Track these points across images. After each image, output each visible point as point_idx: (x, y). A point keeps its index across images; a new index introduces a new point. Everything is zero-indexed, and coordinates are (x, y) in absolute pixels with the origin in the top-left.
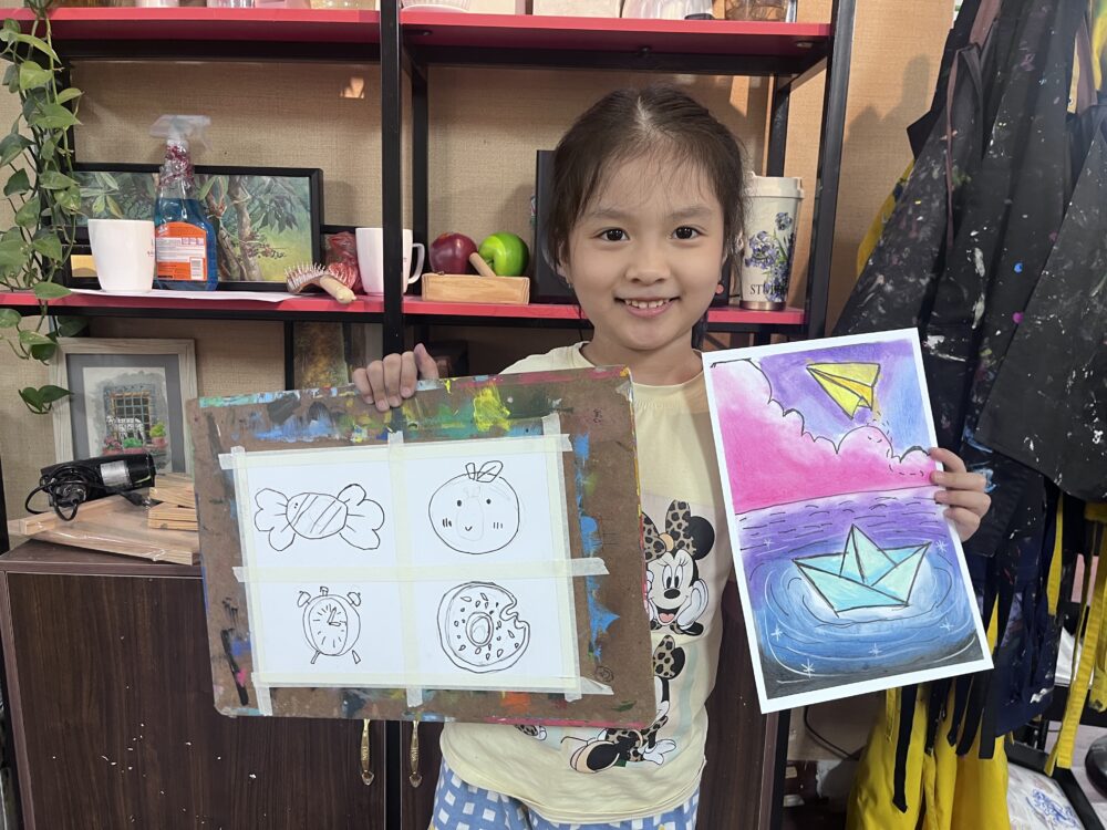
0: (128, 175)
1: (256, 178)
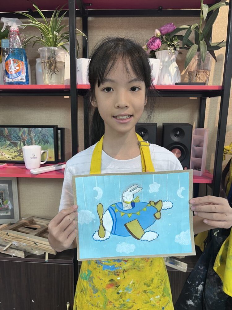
1: (37, 129)
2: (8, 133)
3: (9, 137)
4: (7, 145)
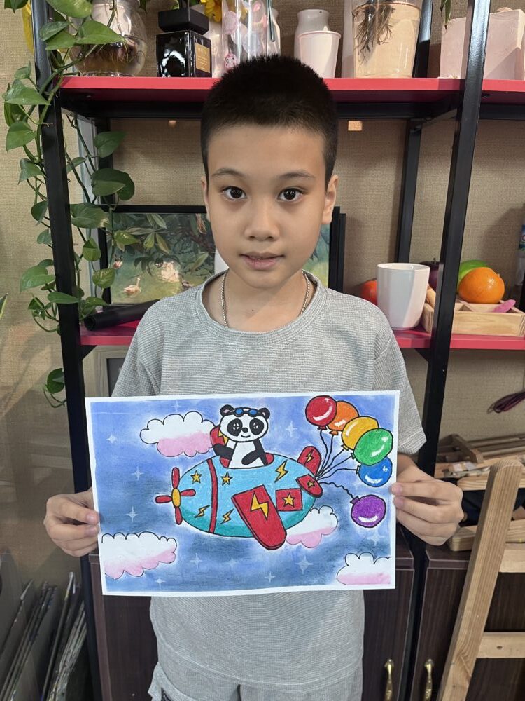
0: (175, 216)
2: (204, 229)
3: (207, 239)
4: (200, 264)
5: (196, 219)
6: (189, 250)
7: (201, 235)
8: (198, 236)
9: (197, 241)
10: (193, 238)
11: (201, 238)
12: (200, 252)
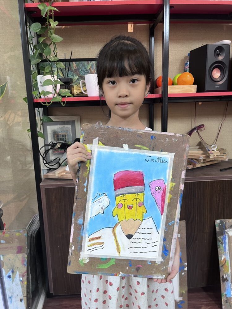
2: (76, 67)
3: (77, 71)
4: (76, 80)
5: (73, 64)
6: (71, 75)
7: (75, 69)
8: (74, 70)
9: (74, 72)
10: (72, 71)
11: (75, 71)
12: (75, 76)
